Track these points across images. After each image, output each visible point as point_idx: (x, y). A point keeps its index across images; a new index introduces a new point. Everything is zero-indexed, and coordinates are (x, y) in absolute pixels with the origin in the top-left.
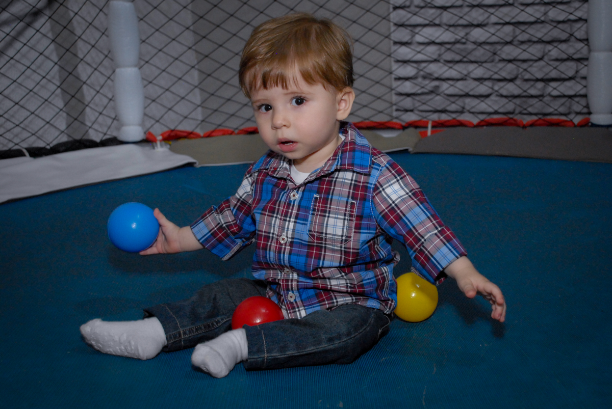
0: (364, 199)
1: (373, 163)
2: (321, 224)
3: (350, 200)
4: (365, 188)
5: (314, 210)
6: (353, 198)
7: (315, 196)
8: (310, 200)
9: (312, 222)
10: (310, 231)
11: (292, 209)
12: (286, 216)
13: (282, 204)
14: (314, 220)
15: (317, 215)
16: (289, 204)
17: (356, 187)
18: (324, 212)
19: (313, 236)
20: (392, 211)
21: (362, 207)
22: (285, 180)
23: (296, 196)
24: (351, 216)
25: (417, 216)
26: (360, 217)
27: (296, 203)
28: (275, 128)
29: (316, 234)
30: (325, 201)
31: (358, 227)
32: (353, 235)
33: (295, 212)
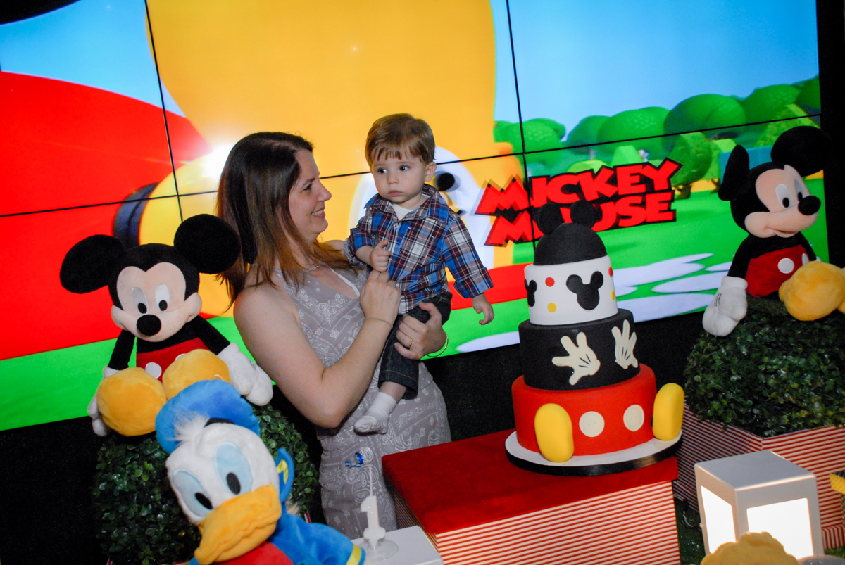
0: (439, 237)
1: (449, 216)
2: (409, 246)
3: (431, 236)
4: (442, 231)
5: (406, 236)
6: (433, 235)
7: (409, 228)
8: (405, 229)
10: (401, 249)
12: (391, 239)
13: (388, 231)
14: (405, 243)
16: (393, 232)
17: (437, 229)
18: (413, 239)
19: (402, 252)
20: (456, 249)
21: (436, 242)
22: (390, 214)
23: (397, 227)
24: (429, 245)
25: (469, 258)
26: (434, 248)
27: (397, 231)
28: (390, 183)
30: (415, 233)
31: (431, 253)
32: (426, 257)
33: (396, 236)
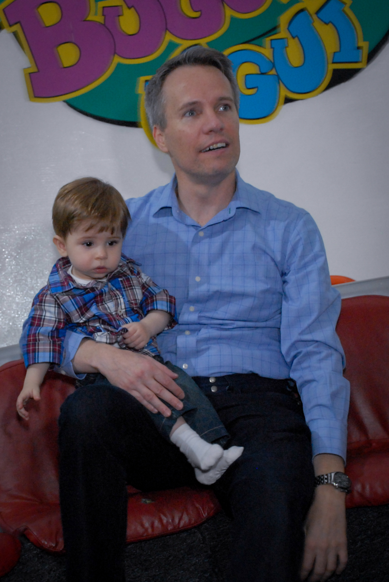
9: (126, 295)
11: (119, 296)
15: (128, 290)
29: (133, 302)
